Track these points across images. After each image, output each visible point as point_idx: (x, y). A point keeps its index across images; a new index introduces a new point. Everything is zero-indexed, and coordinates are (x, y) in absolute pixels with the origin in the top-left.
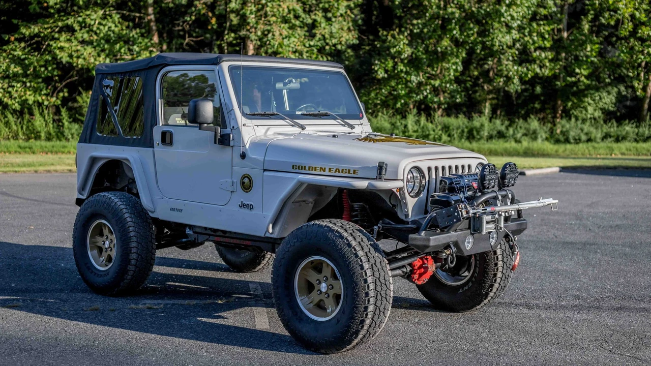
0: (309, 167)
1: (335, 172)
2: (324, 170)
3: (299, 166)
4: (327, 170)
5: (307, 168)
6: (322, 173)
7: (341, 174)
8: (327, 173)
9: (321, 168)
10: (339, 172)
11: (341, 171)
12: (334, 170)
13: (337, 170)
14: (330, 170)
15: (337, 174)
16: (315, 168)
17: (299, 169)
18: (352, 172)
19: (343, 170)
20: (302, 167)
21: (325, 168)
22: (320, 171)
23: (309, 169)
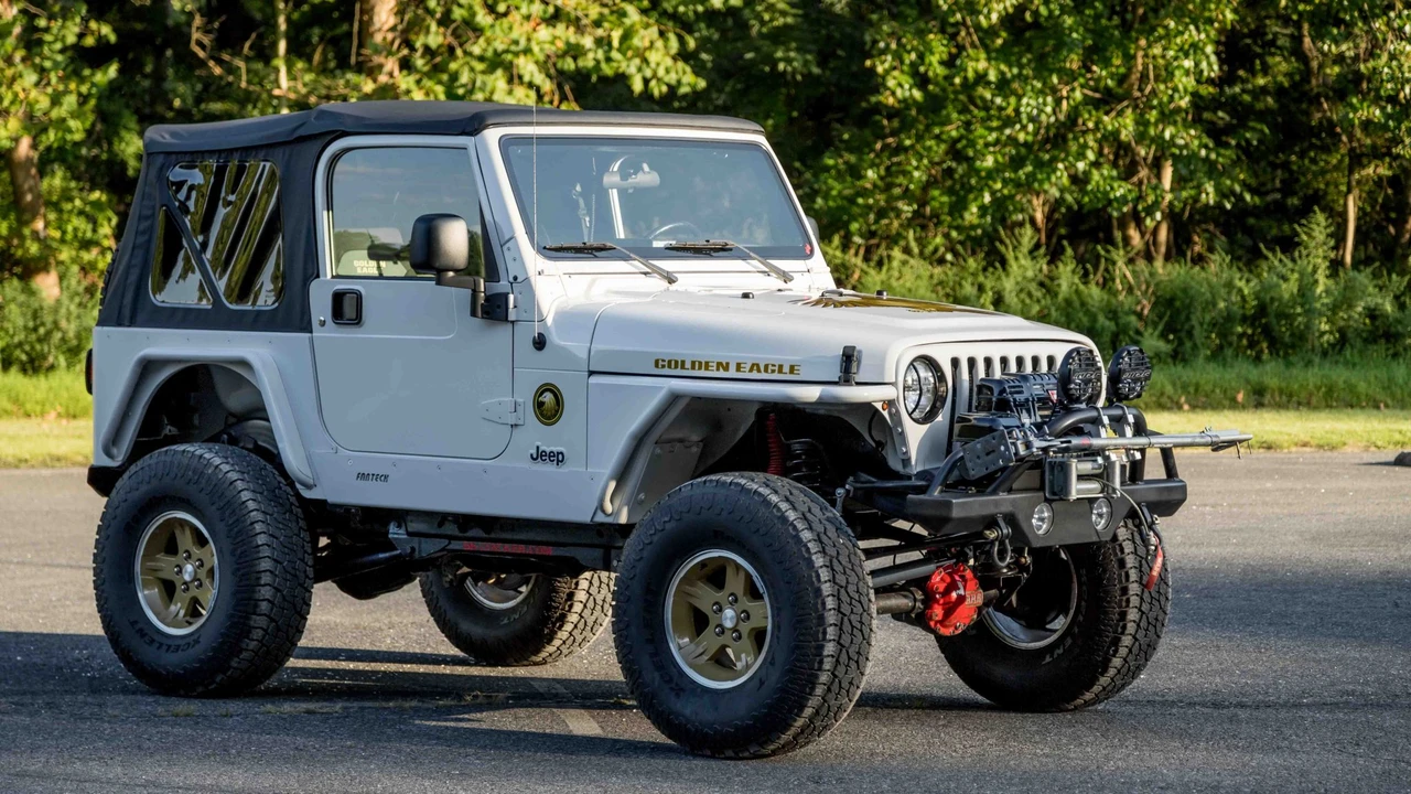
0: (693, 363)
1: (751, 370)
2: (726, 368)
3: (670, 362)
4: (733, 367)
5: (688, 365)
6: (722, 374)
7: (764, 376)
8: (732, 373)
9: (719, 365)
10: (759, 371)
11: (762, 369)
12: (748, 367)
13: (755, 367)
14: (739, 367)
15: (755, 375)
16: (707, 363)
18: (786, 369)
19: (766, 366)
20: (676, 362)
21: (728, 364)
22: (718, 369)
23: (693, 368)
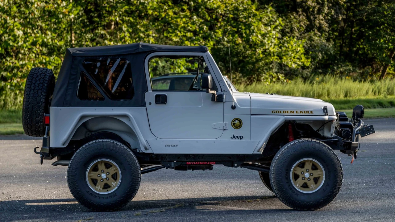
0: (284, 111)
1: (300, 113)
2: (293, 112)
3: (277, 111)
4: (295, 112)
5: (282, 112)
6: (292, 114)
7: (304, 114)
8: (295, 113)
9: (291, 112)
10: (302, 113)
11: (303, 112)
12: (299, 112)
13: (301, 112)
14: (297, 112)
15: (301, 114)
16: (288, 111)
17: (277, 112)
18: (310, 112)
19: (304, 112)
20: (279, 111)
21: (294, 111)
22: (291, 113)
23: (284, 112)
